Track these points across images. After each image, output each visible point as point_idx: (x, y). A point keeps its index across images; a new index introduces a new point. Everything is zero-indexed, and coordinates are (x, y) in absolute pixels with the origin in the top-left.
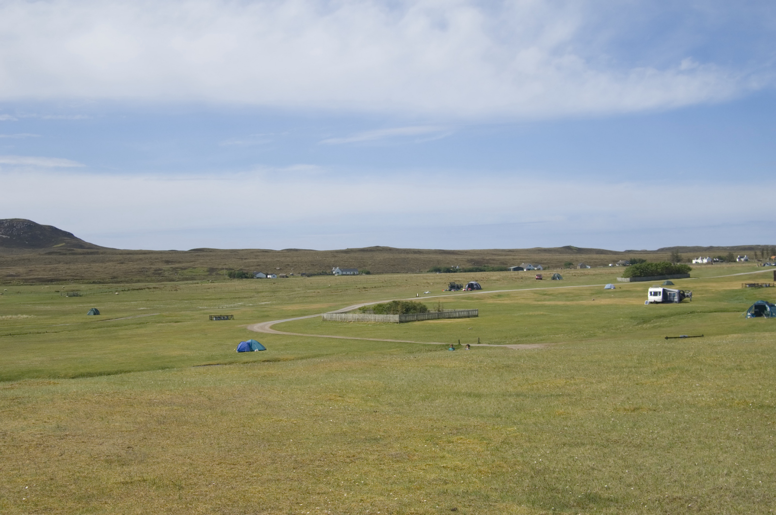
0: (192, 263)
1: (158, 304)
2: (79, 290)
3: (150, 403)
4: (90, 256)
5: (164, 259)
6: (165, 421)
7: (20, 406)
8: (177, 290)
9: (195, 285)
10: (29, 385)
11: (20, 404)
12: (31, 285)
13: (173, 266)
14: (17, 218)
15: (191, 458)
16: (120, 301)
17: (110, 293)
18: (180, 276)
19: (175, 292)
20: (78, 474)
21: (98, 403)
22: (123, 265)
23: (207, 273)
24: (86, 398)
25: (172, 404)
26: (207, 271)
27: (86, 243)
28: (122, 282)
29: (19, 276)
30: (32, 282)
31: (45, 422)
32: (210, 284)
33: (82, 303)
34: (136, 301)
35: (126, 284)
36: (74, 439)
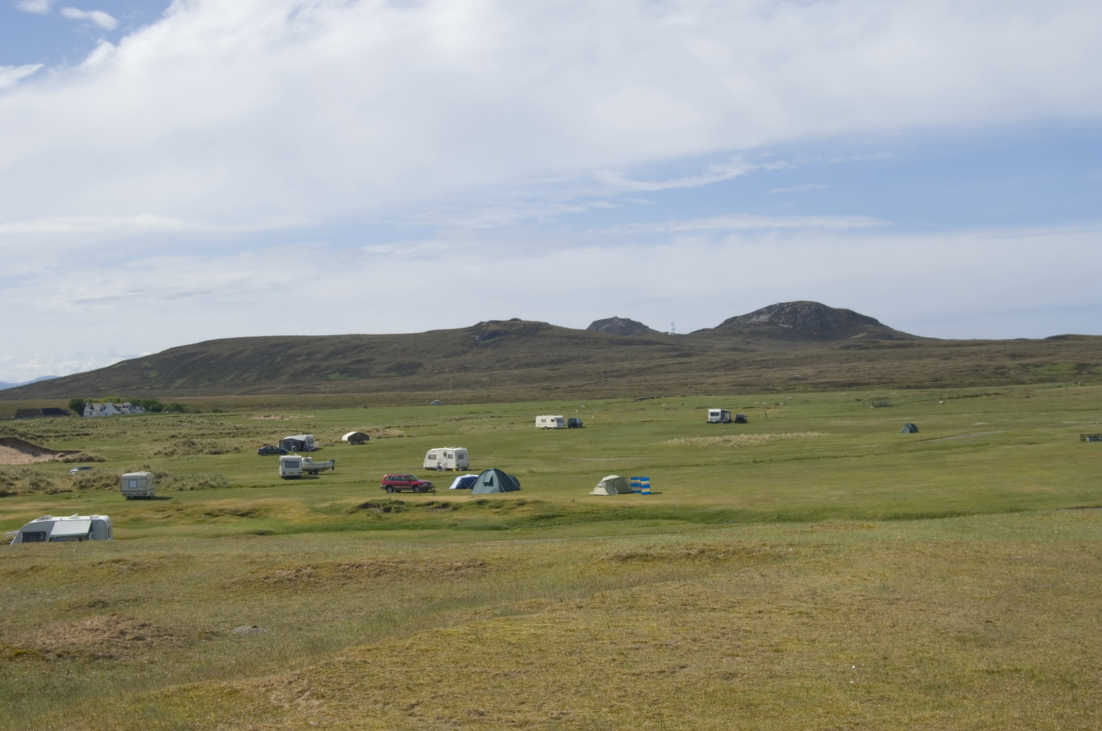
0: (1050, 357)
1: (1002, 418)
2: (888, 398)
3: (1010, 560)
4: (903, 350)
5: (1008, 352)
6: (1036, 586)
7: (828, 556)
8: (1029, 397)
9: (1056, 389)
10: (835, 528)
11: (828, 552)
12: (823, 391)
13: (1023, 362)
14: (801, 300)
15: (1083, 644)
16: (946, 414)
17: (932, 402)
18: (1033, 377)
19: (1026, 400)
20: (921, 655)
21: (935, 556)
22: (949, 361)
23: (1074, 372)
24: (917, 548)
25: (1043, 563)
26: (1075, 369)
27: (896, 332)
28: (947, 385)
29: (806, 379)
30: (824, 388)
31: (865, 580)
32: (1079, 388)
33: (893, 416)
34: (970, 413)
35: (954, 389)
36: (908, 605)
